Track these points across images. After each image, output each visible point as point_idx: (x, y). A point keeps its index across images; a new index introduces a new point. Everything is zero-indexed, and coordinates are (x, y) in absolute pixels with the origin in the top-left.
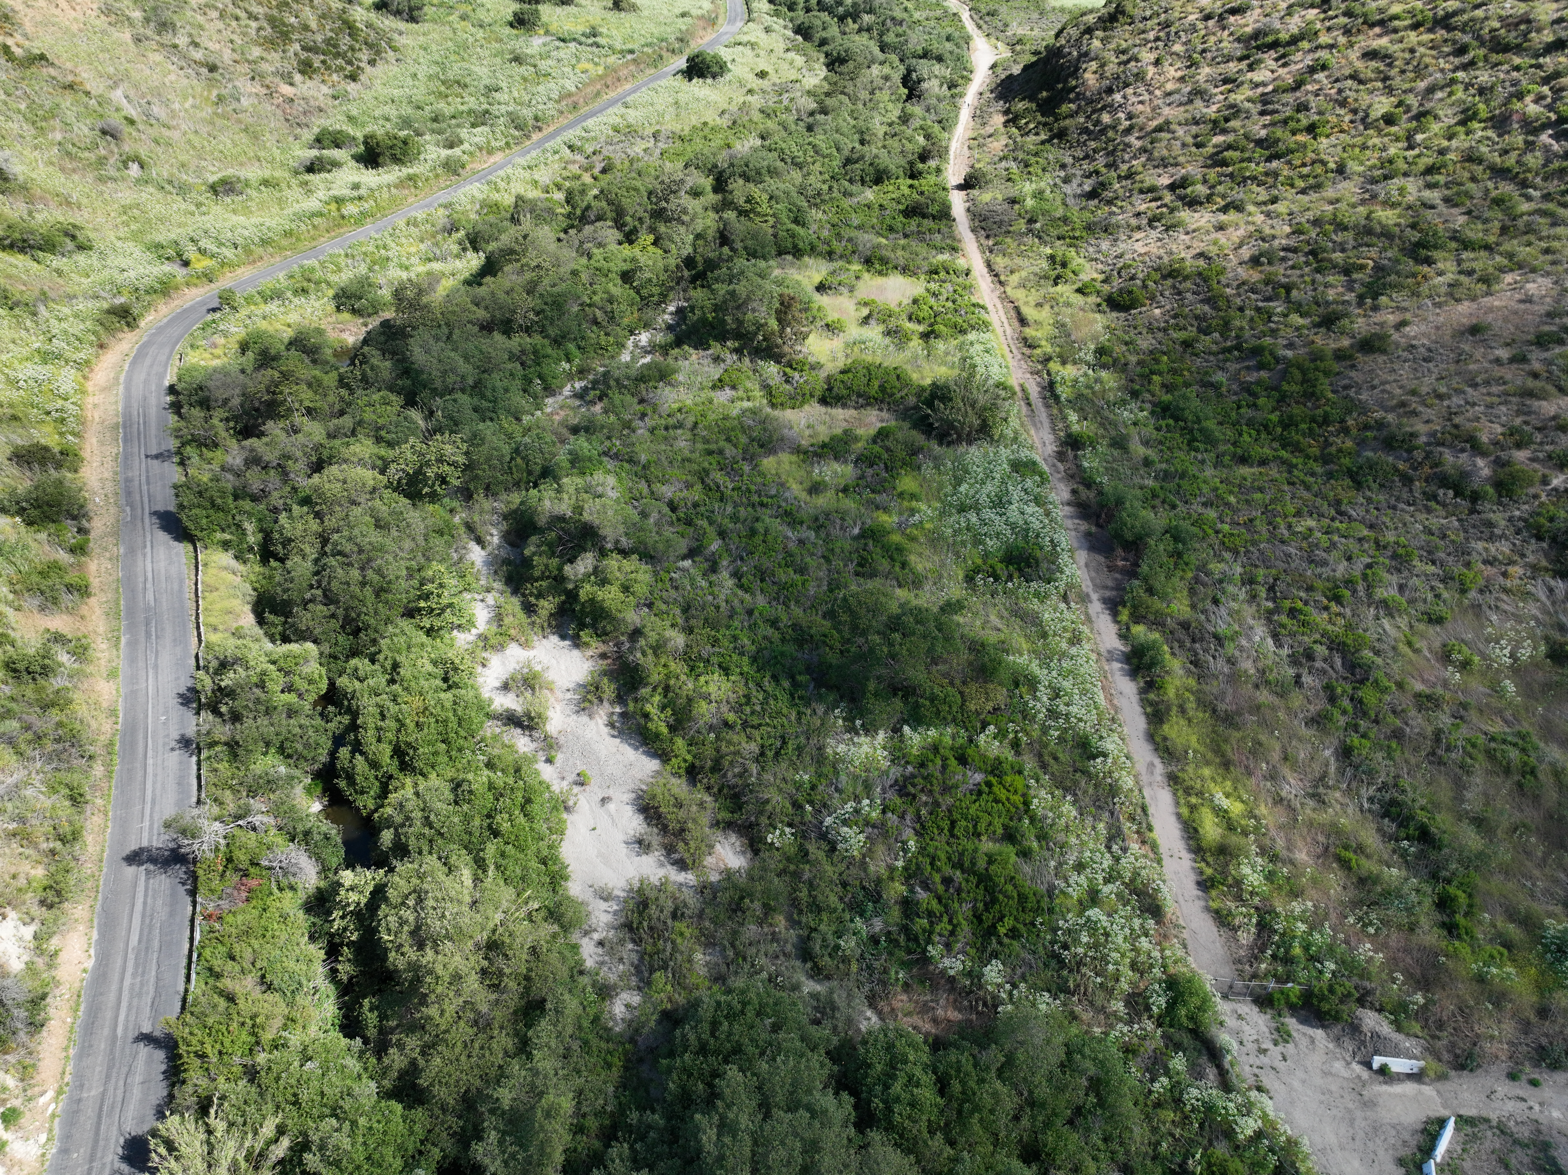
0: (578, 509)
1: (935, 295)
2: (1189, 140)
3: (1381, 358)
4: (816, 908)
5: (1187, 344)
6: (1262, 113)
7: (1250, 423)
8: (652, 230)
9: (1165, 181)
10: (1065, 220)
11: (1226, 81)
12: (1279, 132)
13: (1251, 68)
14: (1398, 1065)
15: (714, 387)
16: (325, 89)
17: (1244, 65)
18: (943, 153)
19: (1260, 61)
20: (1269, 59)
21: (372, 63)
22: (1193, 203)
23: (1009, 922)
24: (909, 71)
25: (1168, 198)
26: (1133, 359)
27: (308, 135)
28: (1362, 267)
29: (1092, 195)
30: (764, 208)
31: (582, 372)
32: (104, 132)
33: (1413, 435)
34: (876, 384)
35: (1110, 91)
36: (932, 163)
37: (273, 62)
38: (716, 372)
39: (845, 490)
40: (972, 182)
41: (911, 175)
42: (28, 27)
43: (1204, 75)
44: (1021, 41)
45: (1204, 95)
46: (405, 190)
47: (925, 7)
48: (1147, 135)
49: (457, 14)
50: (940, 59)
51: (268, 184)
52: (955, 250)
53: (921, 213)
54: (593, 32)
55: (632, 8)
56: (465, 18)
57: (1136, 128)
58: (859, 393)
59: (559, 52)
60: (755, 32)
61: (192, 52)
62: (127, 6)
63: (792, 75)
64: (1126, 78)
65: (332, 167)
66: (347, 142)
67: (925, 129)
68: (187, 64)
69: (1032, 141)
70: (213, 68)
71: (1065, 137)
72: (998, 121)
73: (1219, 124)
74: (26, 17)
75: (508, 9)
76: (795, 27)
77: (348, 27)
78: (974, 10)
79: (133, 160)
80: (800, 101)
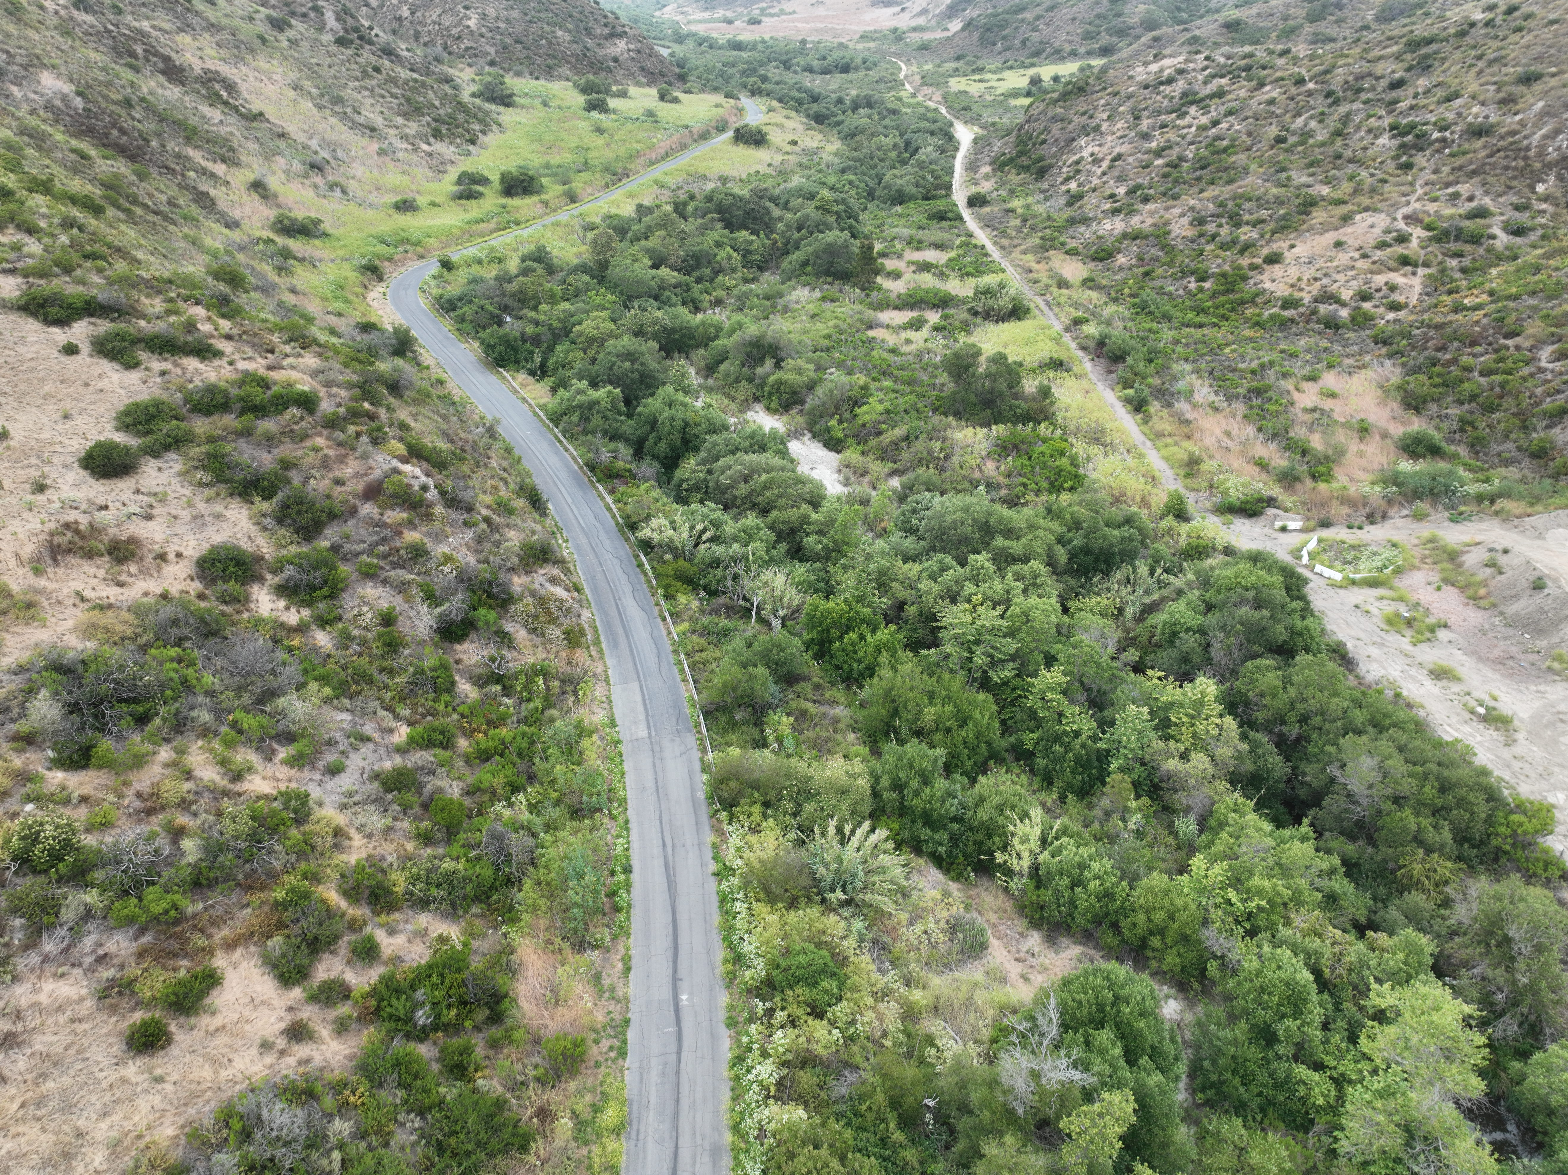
0: (761, 336)
1: (962, 257)
2: (1138, 164)
3: (1278, 266)
5: (1146, 274)
6: (1190, 144)
7: (1192, 308)
8: (743, 225)
9: (1123, 190)
10: (1048, 219)
11: (1161, 127)
12: (1202, 154)
13: (1180, 117)
14: (1289, 524)
15: (819, 300)
16: (453, 148)
17: (1174, 116)
19: (1186, 113)
20: (1192, 110)
21: (484, 132)
22: (1145, 200)
23: (1070, 483)
24: (908, 143)
25: (1126, 199)
26: (1109, 283)
27: (451, 177)
29: (1068, 205)
33: (1300, 299)
34: (931, 297)
36: (943, 192)
37: (412, 128)
38: (819, 294)
39: (927, 341)
40: (975, 201)
41: (926, 198)
42: (245, 94)
43: (1145, 124)
44: (994, 124)
45: (1146, 137)
46: (540, 210)
47: (909, 106)
48: (1105, 164)
49: (537, 102)
50: (932, 133)
51: (433, 204)
52: (970, 235)
53: (941, 217)
54: (650, 114)
55: (676, 100)
56: (545, 104)
57: (1096, 161)
58: (922, 301)
59: (629, 126)
60: (777, 118)
61: (356, 117)
62: (307, 84)
63: (815, 144)
64: (1085, 130)
65: (477, 196)
66: (484, 181)
67: (932, 172)
68: (355, 126)
69: (1014, 178)
70: (373, 130)
71: (1042, 174)
72: (986, 169)
73: (1159, 153)
74: (243, 87)
75: (580, 100)
76: (808, 116)
77: (461, 106)
78: (950, 108)
79: (337, 185)
80: (826, 157)
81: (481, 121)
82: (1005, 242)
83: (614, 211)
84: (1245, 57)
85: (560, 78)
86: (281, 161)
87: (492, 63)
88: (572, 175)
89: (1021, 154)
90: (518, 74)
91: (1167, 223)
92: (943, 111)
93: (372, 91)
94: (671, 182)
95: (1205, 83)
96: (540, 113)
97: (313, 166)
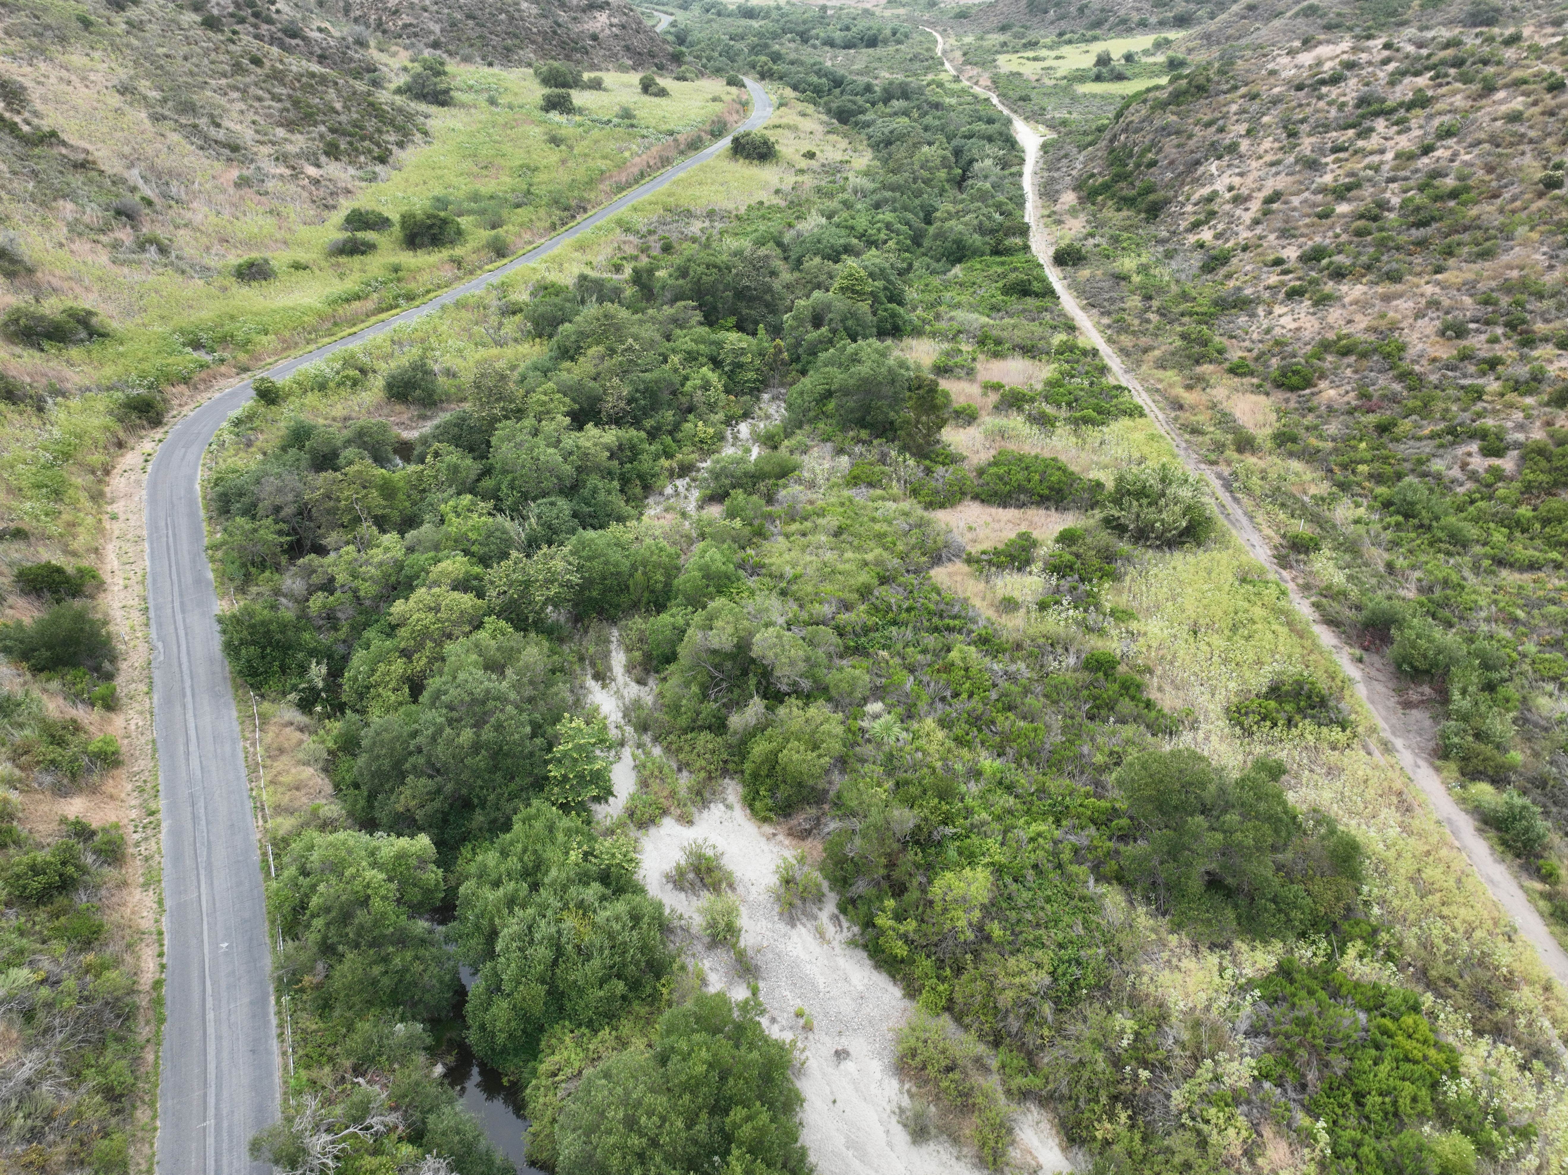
0: (740, 643)
7: (1495, 519)
8: (733, 310)
9: (1293, 253)
10: (1184, 296)
11: (1335, 150)
13: (1361, 136)
15: (847, 484)
16: (351, 171)
17: (1351, 133)
18: (1024, 231)
19: (1369, 129)
20: (1379, 126)
21: (401, 145)
24: (959, 151)
25: (1305, 271)
26: (1323, 446)
27: (337, 217)
31: (682, 469)
36: (1018, 240)
37: (298, 142)
38: (844, 466)
39: (1043, 606)
40: (1065, 258)
41: (996, 252)
42: (38, 106)
43: (1307, 144)
44: (1064, 123)
45: (1313, 165)
46: (448, 272)
47: (952, 93)
48: (1255, 206)
49: (484, 97)
50: (990, 139)
51: (297, 266)
52: (1071, 328)
53: (1023, 290)
54: (627, 114)
55: (662, 93)
56: (492, 102)
57: (1238, 200)
58: (1021, 489)
59: (596, 133)
60: (790, 116)
61: (213, 132)
62: (144, 85)
63: (838, 156)
64: (1216, 151)
65: (366, 248)
66: (380, 223)
67: (999, 206)
68: (207, 144)
69: (1115, 217)
70: (235, 149)
71: (1154, 211)
72: (1069, 198)
73: (1341, 193)
74: (35, 94)
75: (537, 92)
76: (829, 112)
77: (374, 109)
78: (1003, 96)
79: (151, 242)
80: (855, 181)
81: (398, 129)
82: (1126, 340)
83: (553, 277)
84: (1447, 45)
85: (520, 63)
86: (67, 208)
87: (436, 45)
88: (505, 213)
89: (1119, 177)
90: (466, 59)
91: (1394, 327)
92: (995, 100)
93: (244, 91)
94: (641, 222)
95: (1392, 83)
96: (483, 114)
97: (119, 213)
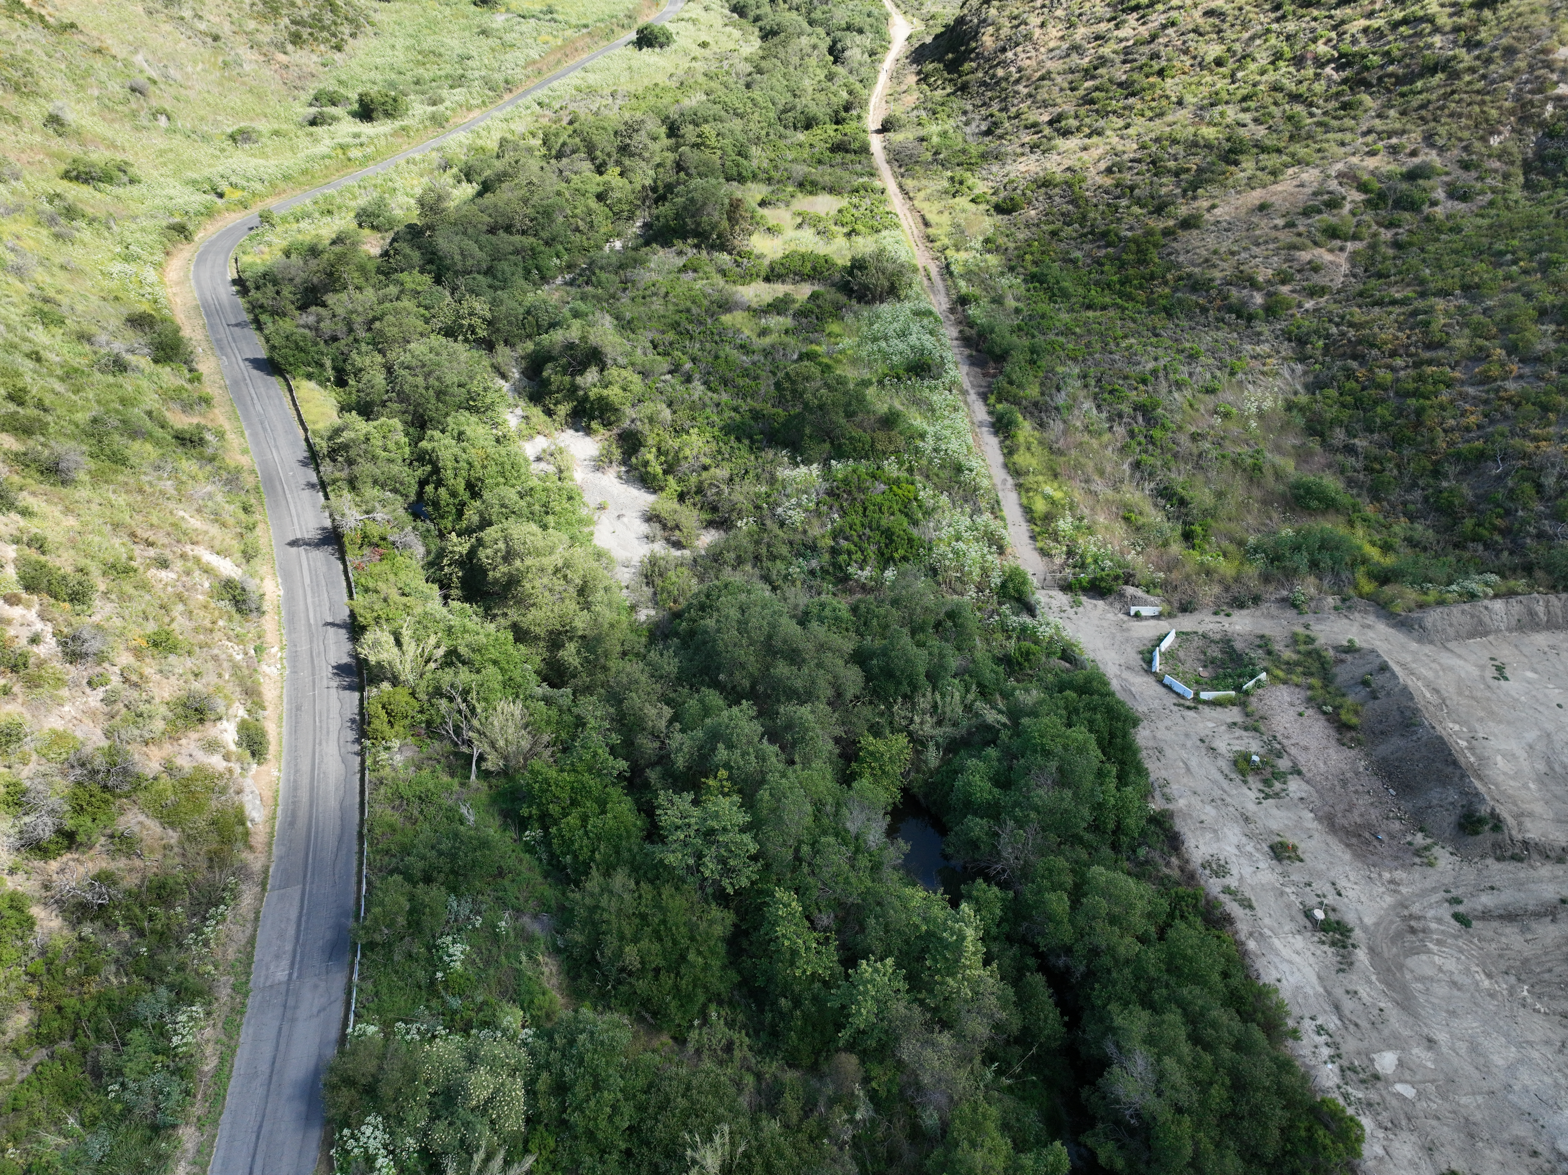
0: (584, 339)
1: (856, 207)
2: (1066, 85)
3: (1195, 232)
4: (773, 558)
5: (1054, 234)
6: (1124, 62)
7: (1097, 283)
8: (618, 163)
9: (1046, 118)
10: (964, 151)
11: (1097, 38)
12: (1136, 76)
13: (1117, 27)
14: (1145, 611)
15: (680, 271)
16: (314, 58)
17: (1112, 25)
18: (864, 105)
19: (1124, 21)
20: (1131, 19)
21: (353, 35)
22: (1066, 133)
23: (901, 552)
24: (835, 43)
25: (1047, 131)
26: (1012, 245)
27: (306, 96)
28: (1188, 170)
29: (988, 133)
30: (713, 142)
31: (570, 267)
32: (133, 90)
33: (1212, 280)
34: (809, 265)
35: (1004, 50)
36: (854, 113)
37: (267, 33)
38: (680, 262)
39: (787, 332)
41: (834, 121)
43: (1080, 34)
44: (935, 17)
45: (1079, 50)
46: (398, 138)
48: (1032, 83)
50: (861, 31)
51: (277, 134)
52: (873, 175)
53: (845, 149)
54: (550, 10)
57: (1024, 79)
58: (795, 272)
59: (522, 26)
60: (695, 10)
61: (197, 23)
63: (730, 45)
64: (1017, 38)
65: (330, 121)
66: (340, 100)
68: (194, 34)
69: (938, 94)
70: (216, 38)
72: (910, 81)
73: (1090, 72)
76: (731, 7)
79: (161, 112)
80: (737, 64)
81: (351, 22)
82: (910, 183)
88: (443, 92)
91: (1083, 167)
94: (555, 100)
